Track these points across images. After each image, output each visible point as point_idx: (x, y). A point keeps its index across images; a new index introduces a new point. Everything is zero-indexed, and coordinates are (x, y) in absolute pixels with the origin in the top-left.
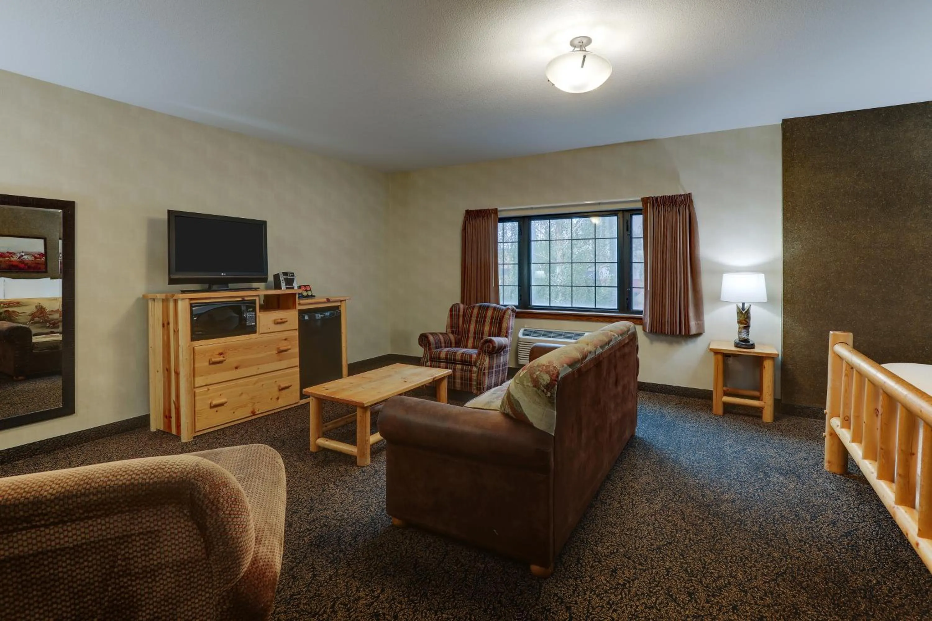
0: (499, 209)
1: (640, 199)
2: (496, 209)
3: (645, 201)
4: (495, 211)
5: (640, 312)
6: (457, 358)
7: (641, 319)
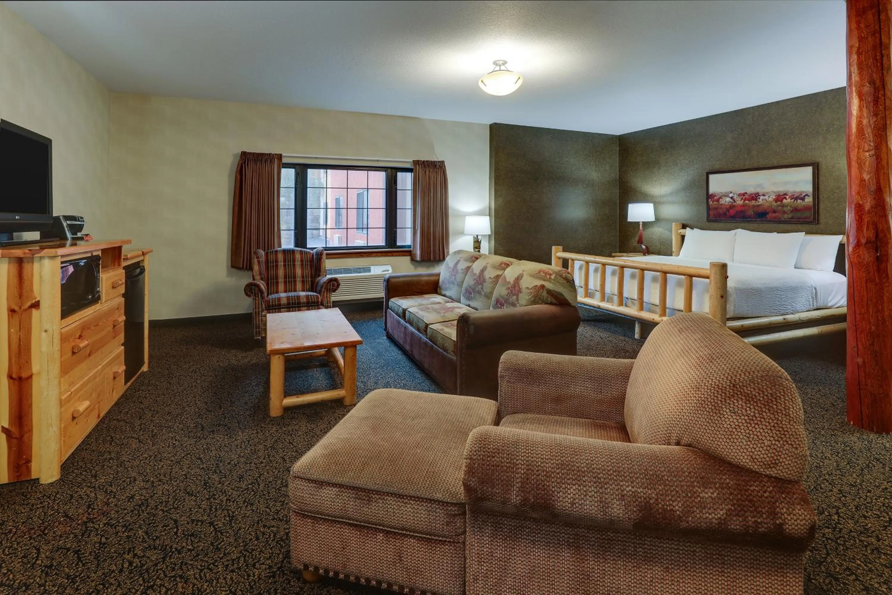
0: (283, 155)
1: (411, 160)
2: (281, 155)
3: (416, 163)
4: (280, 157)
5: (409, 247)
6: (302, 301)
7: (410, 251)
